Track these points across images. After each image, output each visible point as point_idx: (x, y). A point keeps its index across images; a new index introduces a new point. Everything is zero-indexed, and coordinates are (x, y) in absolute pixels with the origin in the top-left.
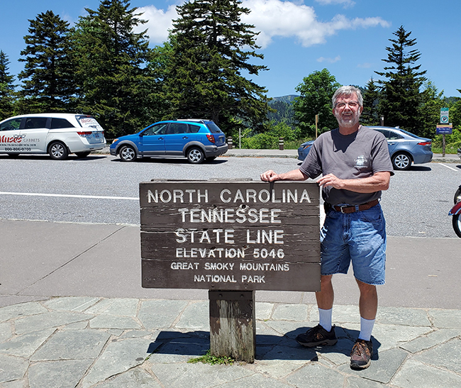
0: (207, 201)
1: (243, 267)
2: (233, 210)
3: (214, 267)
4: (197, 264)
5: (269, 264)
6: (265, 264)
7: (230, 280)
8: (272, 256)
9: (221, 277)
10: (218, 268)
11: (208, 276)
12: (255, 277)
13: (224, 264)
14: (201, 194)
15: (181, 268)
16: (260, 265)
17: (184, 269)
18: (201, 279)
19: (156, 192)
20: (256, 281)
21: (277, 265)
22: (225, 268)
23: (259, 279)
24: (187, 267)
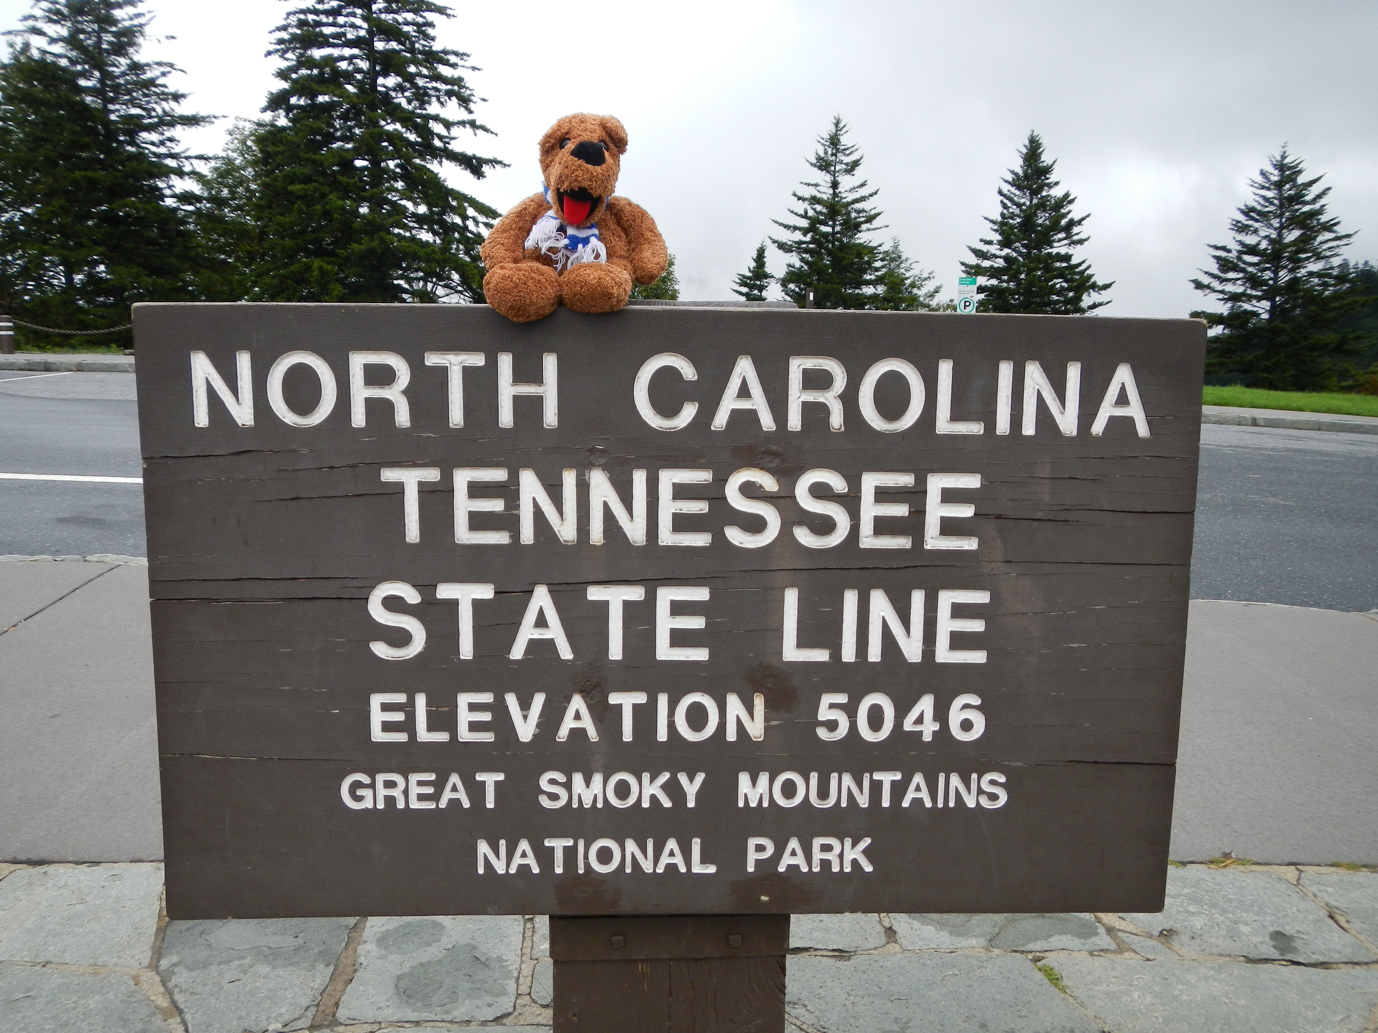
1: (753, 791)
2: (705, 477)
3: (590, 792)
5: (898, 776)
6: (877, 776)
7: (678, 860)
8: (921, 733)
9: (631, 846)
10: (615, 802)
11: (558, 844)
12: (817, 842)
13: (646, 777)
14: (518, 378)
15: (401, 805)
16: (847, 780)
17: (415, 805)
18: (517, 860)
19: (244, 362)
20: (826, 864)
21: (942, 778)
22: (653, 798)
23: (841, 856)
24: (436, 797)
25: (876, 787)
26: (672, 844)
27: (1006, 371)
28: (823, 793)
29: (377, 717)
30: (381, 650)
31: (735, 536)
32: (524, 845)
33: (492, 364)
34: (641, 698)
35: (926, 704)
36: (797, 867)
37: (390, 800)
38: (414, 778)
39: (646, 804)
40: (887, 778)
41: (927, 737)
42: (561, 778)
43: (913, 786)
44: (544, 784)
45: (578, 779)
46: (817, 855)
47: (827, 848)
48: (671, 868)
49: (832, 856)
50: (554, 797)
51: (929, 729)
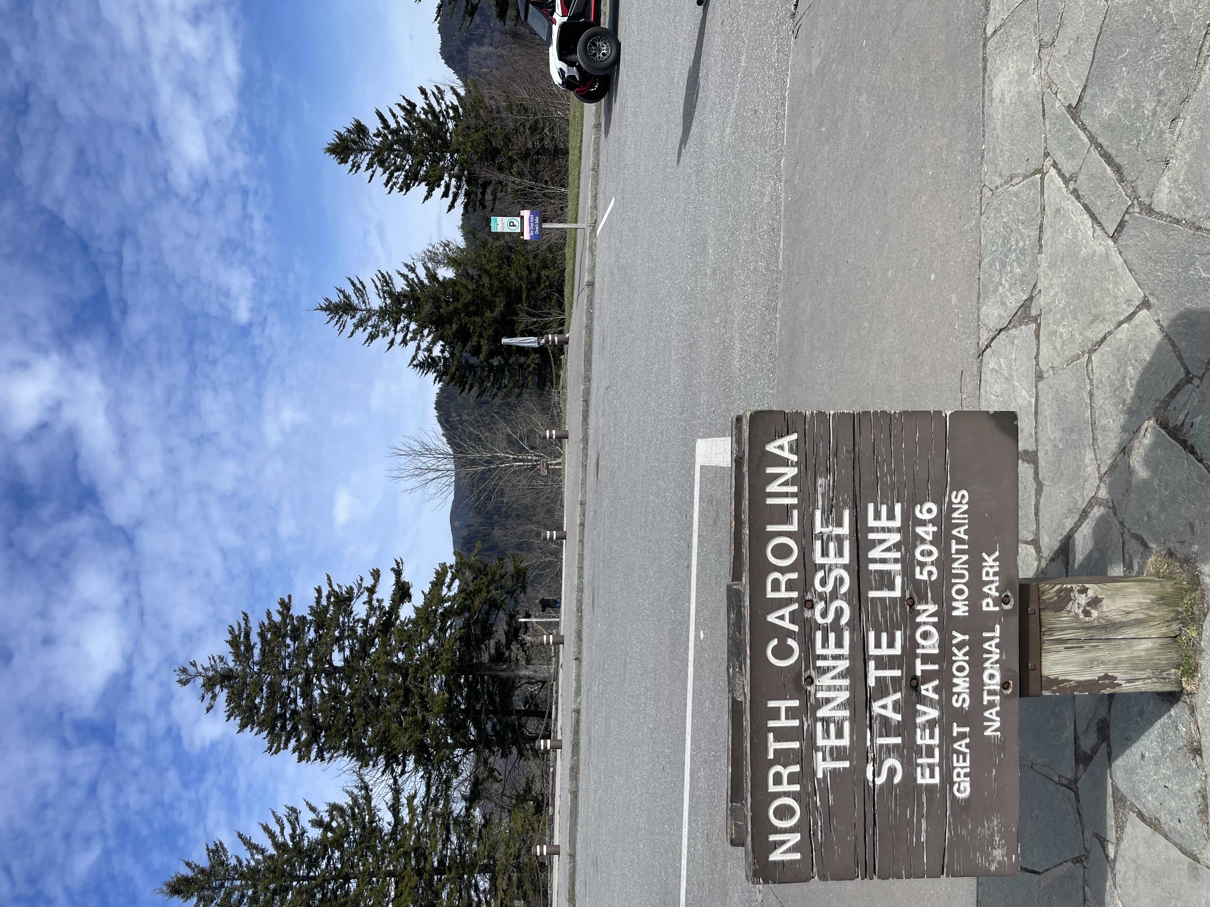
0: (795, 703)
1: (961, 610)
2: (819, 635)
3: (962, 684)
4: (956, 730)
5: (954, 541)
6: (953, 551)
7: (993, 643)
8: (933, 532)
9: (987, 664)
10: (966, 672)
11: (986, 698)
12: (985, 578)
13: (954, 658)
14: (778, 718)
15: (968, 770)
16: (955, 565)
17: (968, 764)
18: (994, 717)
19: (772, 838)
20: (995, 574)
21: (954, 521)
22: (965, 655)
23: (991, 567)
24: (964, 754)
25: (958, 552)
26: (986, 646)
27: (770, 501)
28: (962, 576)
29: (928, 781)
30: (897, 779)
31: (844, 620)
32: (986, 714)
33: (773, 730)
34: (918, 661)
35: (920, 530)
36: (996, 587)
37: (966, 775)
38: (955, 764)
39: (967, 658)
40: (954, 547)
41: (935, 529)
42: (955, 697)
43: (958, 535)
44: (957, 705)
45: (955, 690)
46: (991, 578)
47: (987, 574)
48: (997, 646)
49: (991, 571)
50: (964, 701)
51: (931, 529)
